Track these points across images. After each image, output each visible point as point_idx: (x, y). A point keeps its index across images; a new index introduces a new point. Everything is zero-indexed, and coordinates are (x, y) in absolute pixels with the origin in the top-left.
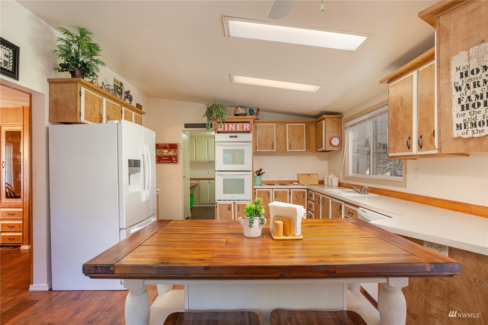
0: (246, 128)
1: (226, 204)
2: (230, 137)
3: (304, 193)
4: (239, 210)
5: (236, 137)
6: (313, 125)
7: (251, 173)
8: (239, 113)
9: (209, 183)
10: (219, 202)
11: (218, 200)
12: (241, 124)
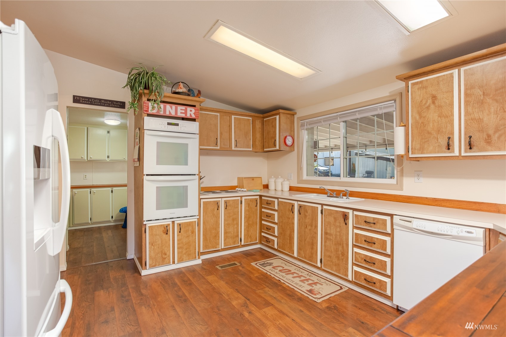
0: (190, 114)
1: (162, 225)
2: (168, 124)
3: (256, 200)
4: (180, 232)
5: (177, 125)
6: (259, 121)
7: (197, 177)
8: (181, 91)
9: (90, 193)
10: (149, 224)
11: (147, 221)
12: (183, 108)
